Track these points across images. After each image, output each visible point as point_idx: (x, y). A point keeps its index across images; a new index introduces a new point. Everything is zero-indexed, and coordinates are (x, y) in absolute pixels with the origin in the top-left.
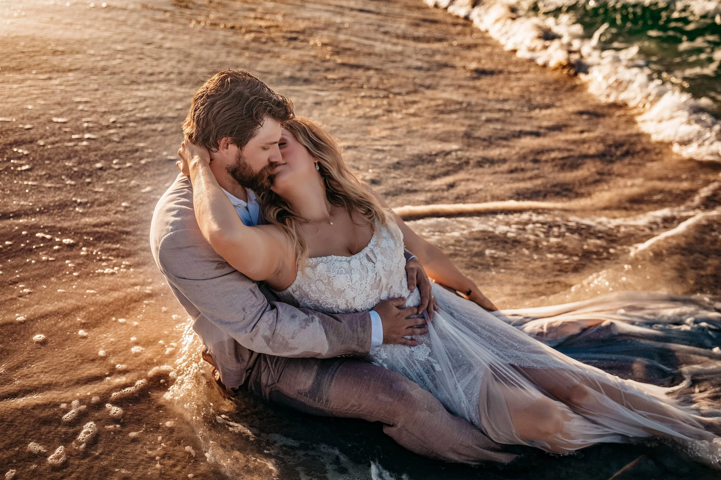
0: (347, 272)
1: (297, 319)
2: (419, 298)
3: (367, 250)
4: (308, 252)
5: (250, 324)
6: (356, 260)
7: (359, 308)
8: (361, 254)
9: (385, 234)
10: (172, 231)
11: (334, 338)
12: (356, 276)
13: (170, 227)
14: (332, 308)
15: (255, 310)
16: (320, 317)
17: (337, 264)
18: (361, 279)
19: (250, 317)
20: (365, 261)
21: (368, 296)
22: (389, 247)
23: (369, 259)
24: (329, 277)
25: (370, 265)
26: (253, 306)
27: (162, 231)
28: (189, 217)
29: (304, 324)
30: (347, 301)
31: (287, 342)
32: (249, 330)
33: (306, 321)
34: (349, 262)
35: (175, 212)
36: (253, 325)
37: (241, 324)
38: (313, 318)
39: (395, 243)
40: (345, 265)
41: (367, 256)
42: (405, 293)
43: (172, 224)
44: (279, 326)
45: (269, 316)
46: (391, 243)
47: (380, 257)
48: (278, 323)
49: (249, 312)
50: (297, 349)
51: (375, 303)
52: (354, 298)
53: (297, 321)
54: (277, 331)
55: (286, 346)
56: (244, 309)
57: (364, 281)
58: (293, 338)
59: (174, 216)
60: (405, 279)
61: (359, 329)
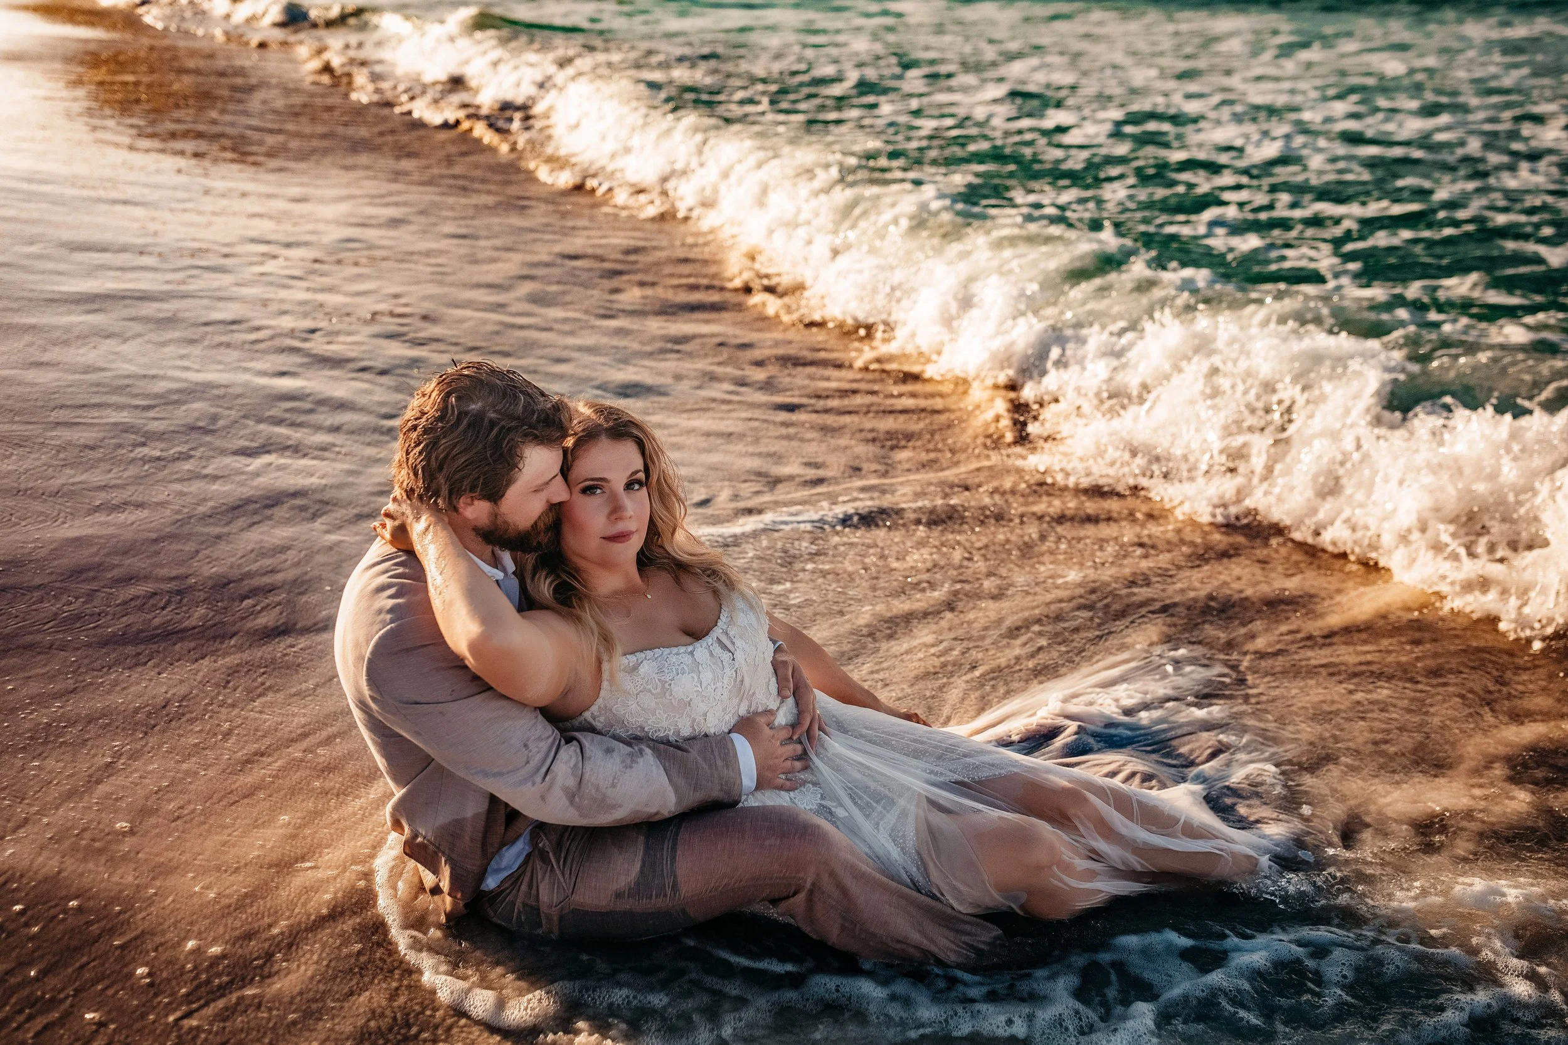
0: (692, 671)
1: (615, 754)
2: (795, 711)
3: (717, 632)
4: (619, 649)
5: (538, 769)
6: (701, 649)
7: (712, 731)
8: (709, 640)
9: (740, 604)
10: (392, 621)
11: (681, 782)
12: (707, 676)
13: (389, 617)
14: (667, 736)
15: (544, 746)
16: (653, 749)
17: (674, 659)
18: (715, 679)
19: (538, 758)
20: (717, 650)
21: (724, 710)
22: (750, 625)
23: (724, 647)
24: (663, 682)
25: (726, 656)
26: (540, 739)
27: (372, 624)
28: (418, 597)
29: (628, 761)
30: (694, 720)
31: (604, 795)
32: (538, 779)
33: (631, 755)
34: (692, 653)
35: (392, 591)
36: (544, 769)
37: (524, 772)
38: (641, 751)
39: (758, 619)
40: (687, 659)
41: (719, 640)
42: (773, 704)
43: (391, 611)
44: (588, 766)
45: (568, 753)
46: (752, 617)
47: (738, 643)
48: (586, 763)
49: (535, 750)
50: (620, 806)
51: (733, 722)
52: (705, 715)
53: (616, 758)
54: (586, 776)
55: (603, 804)
56: (526, 746)
57: (719, 684)
58: (613, 786)
59: (391, 597)
60: (774, 680)
61: (719, 763)
